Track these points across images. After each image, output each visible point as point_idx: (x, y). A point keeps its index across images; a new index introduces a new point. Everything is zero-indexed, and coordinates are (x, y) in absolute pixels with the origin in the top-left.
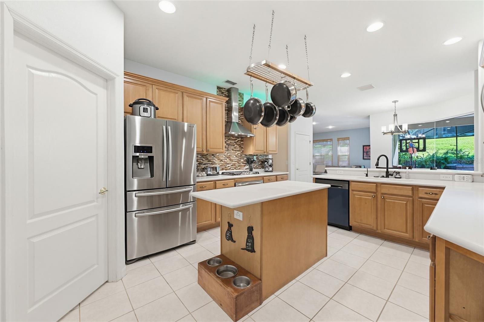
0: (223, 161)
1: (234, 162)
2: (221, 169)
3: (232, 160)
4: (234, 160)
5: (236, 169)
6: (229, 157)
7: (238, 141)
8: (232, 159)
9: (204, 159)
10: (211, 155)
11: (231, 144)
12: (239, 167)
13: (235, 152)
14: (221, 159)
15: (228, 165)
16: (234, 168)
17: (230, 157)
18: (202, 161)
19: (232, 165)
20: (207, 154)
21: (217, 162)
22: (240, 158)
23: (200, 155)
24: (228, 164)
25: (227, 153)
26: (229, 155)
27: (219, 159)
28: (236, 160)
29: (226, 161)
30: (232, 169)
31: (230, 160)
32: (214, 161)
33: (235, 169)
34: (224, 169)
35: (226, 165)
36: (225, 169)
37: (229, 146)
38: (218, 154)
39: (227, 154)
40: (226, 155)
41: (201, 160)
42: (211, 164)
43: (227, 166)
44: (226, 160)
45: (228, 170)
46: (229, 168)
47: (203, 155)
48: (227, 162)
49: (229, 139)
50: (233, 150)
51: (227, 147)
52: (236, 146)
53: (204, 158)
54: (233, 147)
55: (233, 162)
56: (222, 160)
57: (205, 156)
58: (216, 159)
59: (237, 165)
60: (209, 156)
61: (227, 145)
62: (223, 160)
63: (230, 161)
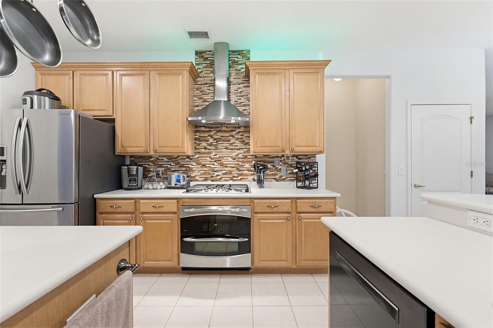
0: (206, 167)
1: (228, 169)
2: (204, 179)
3: (224, 166)
4: (228, 165)
5: (234, 180)
6: (218, 161)
7: (239, 132)
8: (224, 163)
9: (172, 164)
10: (186, 157)
11: (223, 138)
12: (239, 178)
13: (231, 151)
14: (203, 163)
15: (216, 174)
16: (229, 179)
17: (221, 160)
18: (169, 166)
19: (226, 174)
20: (178, 157)
21: (195, 168)
22: (243, 162)
23: (167, 159)
24: (217, 171)
25: (213, 154)
26: (218, 156)
27: (198, 164)
28: (234, 165)
29: (212, 166)
30: (225, 180)
31: (222, 165)
32: (190, 166)
33: (232, 179)
34: (209, 179)
35: (214, 173)
36: (211, 179)
37: (219, 142)
38: (198, 156)
39: (215, 155)
40: (212, 157)
41: (168, 164)
42: (185, 170)
43: (213, 175)
44: (213, 164)
45: (217, 180)
46: (219, 177)
47: (172, 157)
48: (216, 168)
49: (220, 131)
50: (226, 148)
51: (216, 144)
52: (233, 140)
53: (172, 162)
54: (228, 144)
55: (226, 169)
56: (204, 166)
57: (174, 158)
58: (194, 164)
59: (235, 173)
60: (181, 158)
61: (215, 141)
62: (206, 165)
63: (221, 167)
